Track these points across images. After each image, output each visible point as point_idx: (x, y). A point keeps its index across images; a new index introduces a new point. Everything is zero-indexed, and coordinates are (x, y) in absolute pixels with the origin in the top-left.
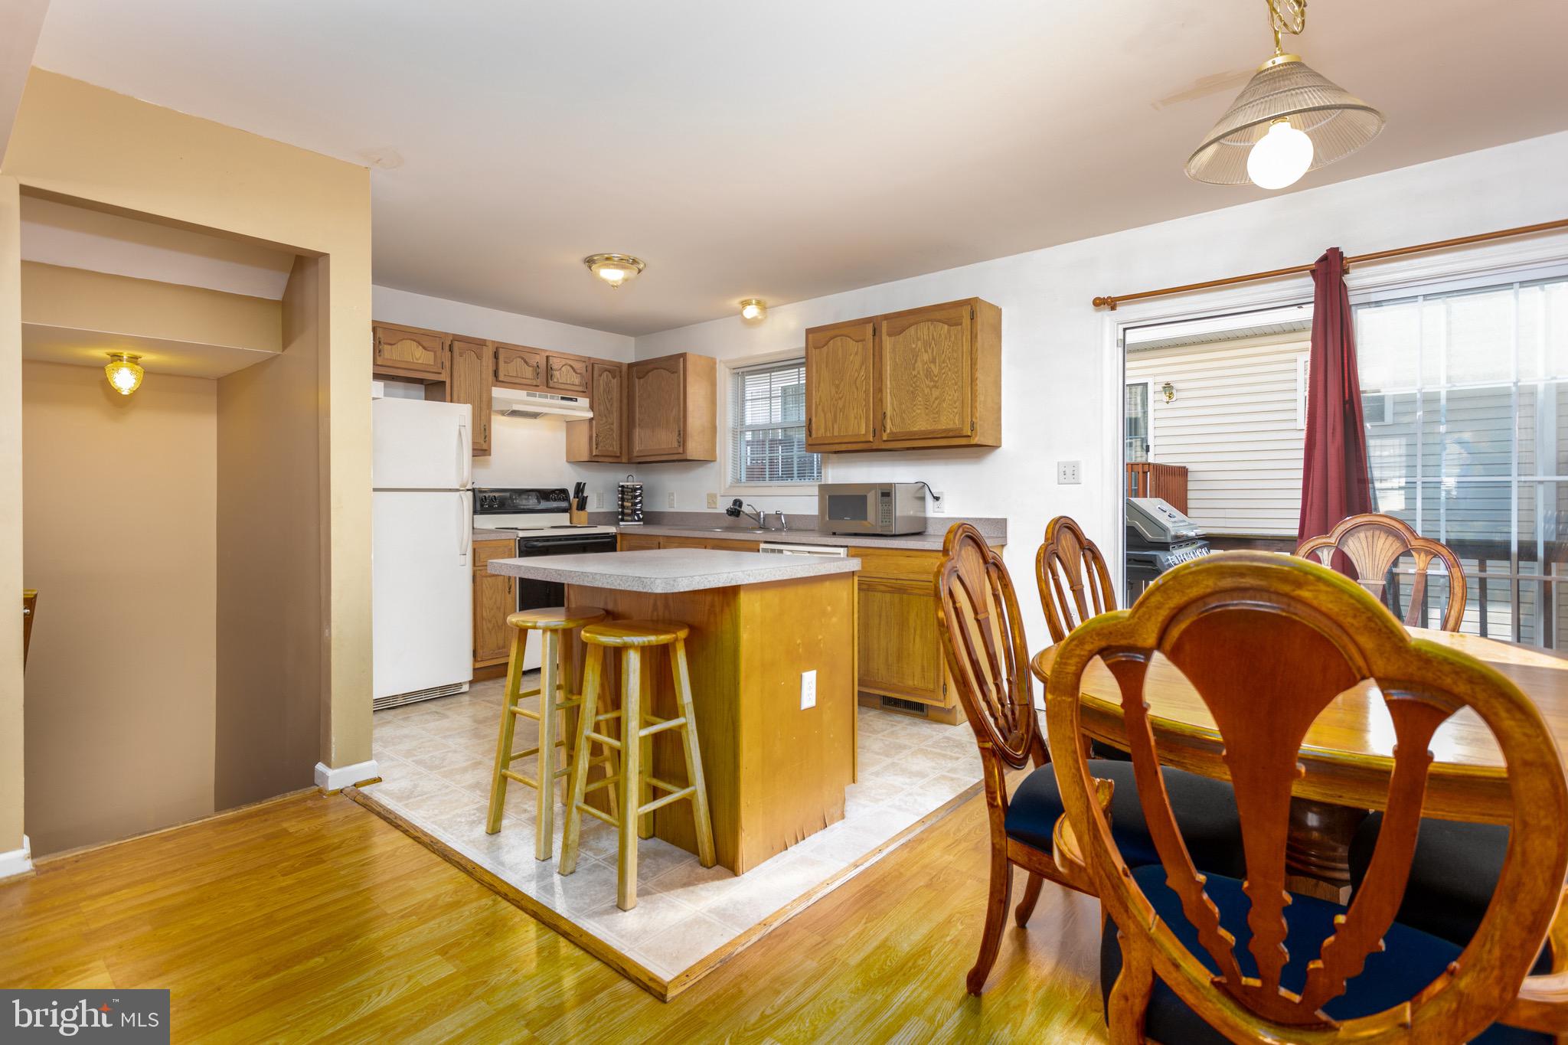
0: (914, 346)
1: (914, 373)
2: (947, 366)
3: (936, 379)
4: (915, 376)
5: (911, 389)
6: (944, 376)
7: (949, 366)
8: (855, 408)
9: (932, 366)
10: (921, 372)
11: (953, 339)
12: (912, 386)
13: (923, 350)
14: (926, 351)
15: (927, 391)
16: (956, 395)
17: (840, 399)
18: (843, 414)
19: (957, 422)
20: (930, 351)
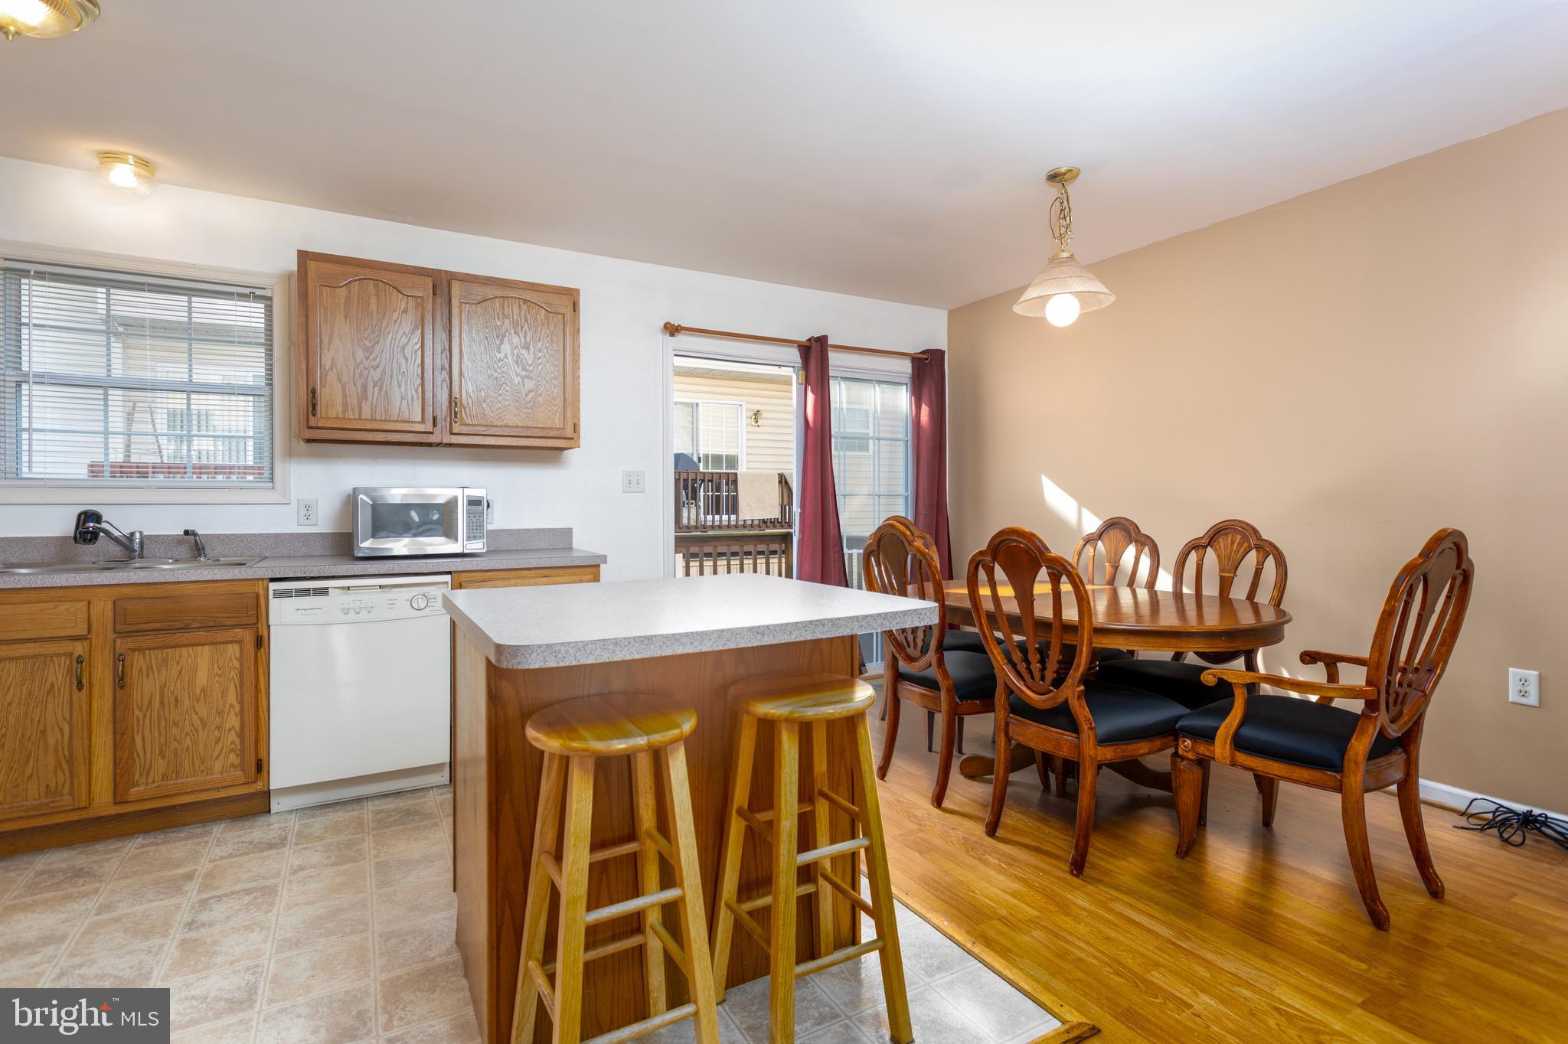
0: (499, 323)
1: (499, 355)
2: (545, 357)
3: (531, 368)
4: (500, 360)
5: (495, 374)
6: (540, 367)
7: (548, 357)
8: (403, 385)
9: (524, 351)
10: (509, 357)
11: (551, 328)
12: (495, 371)
13: (513, 332)
14: (516, 333)
15: (517, 380)
16: (555, 391)
17: (375, 368)
18: (380, 390)
19: (557, 423)
20: (522, 335)
